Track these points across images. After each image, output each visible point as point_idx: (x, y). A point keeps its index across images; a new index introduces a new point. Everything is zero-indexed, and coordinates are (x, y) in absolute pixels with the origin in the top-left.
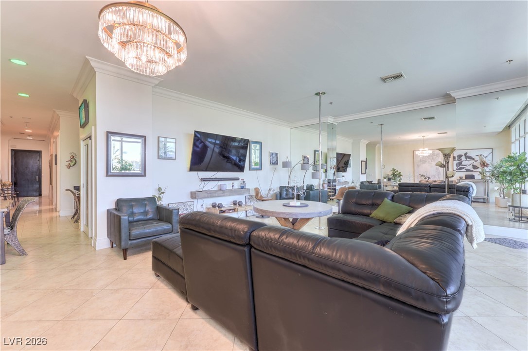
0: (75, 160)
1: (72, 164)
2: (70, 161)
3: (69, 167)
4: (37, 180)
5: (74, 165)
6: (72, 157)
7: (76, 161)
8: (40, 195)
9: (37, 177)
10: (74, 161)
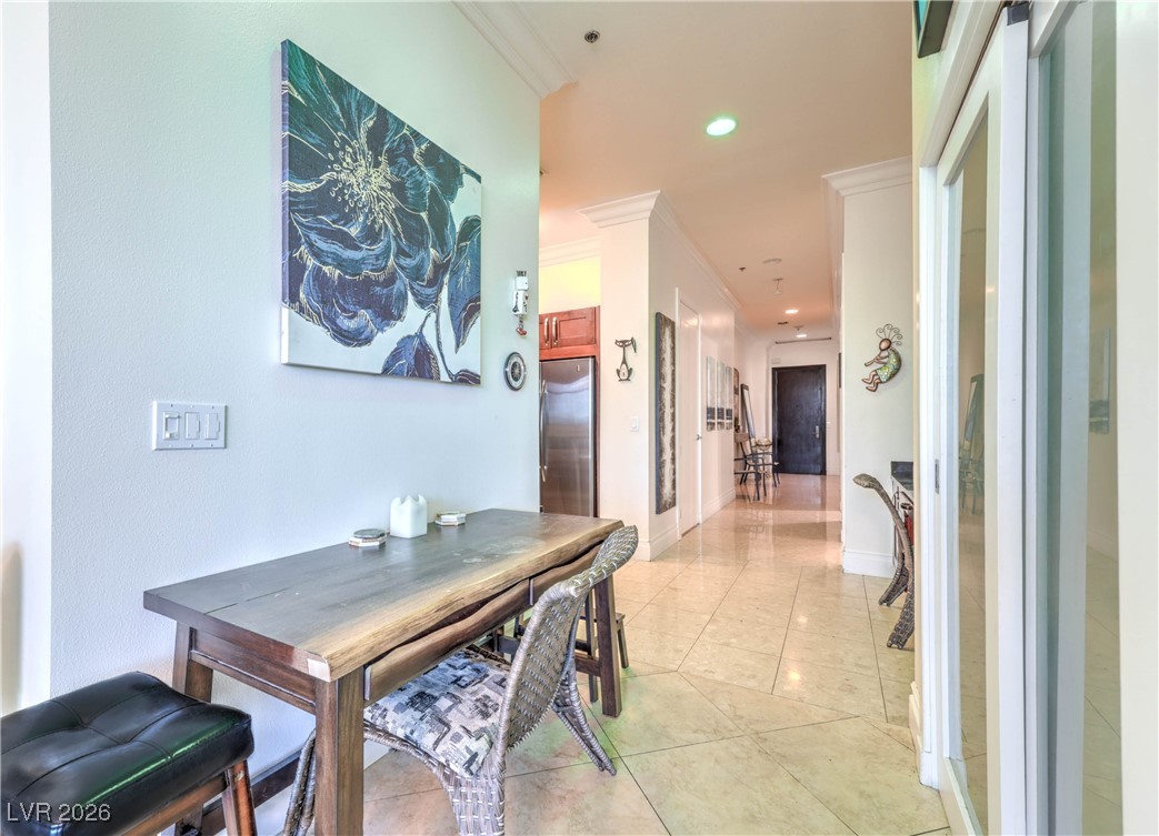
0: (896, 354)
1: (884, 374)
2: (878, 360)
3: (874, 384)
4: (818, 436)
5: (893, 375)
6: (884, 345)
7: (899, 361)
8: (823, 472)
9: (817, 428)
10: (893, 361)
